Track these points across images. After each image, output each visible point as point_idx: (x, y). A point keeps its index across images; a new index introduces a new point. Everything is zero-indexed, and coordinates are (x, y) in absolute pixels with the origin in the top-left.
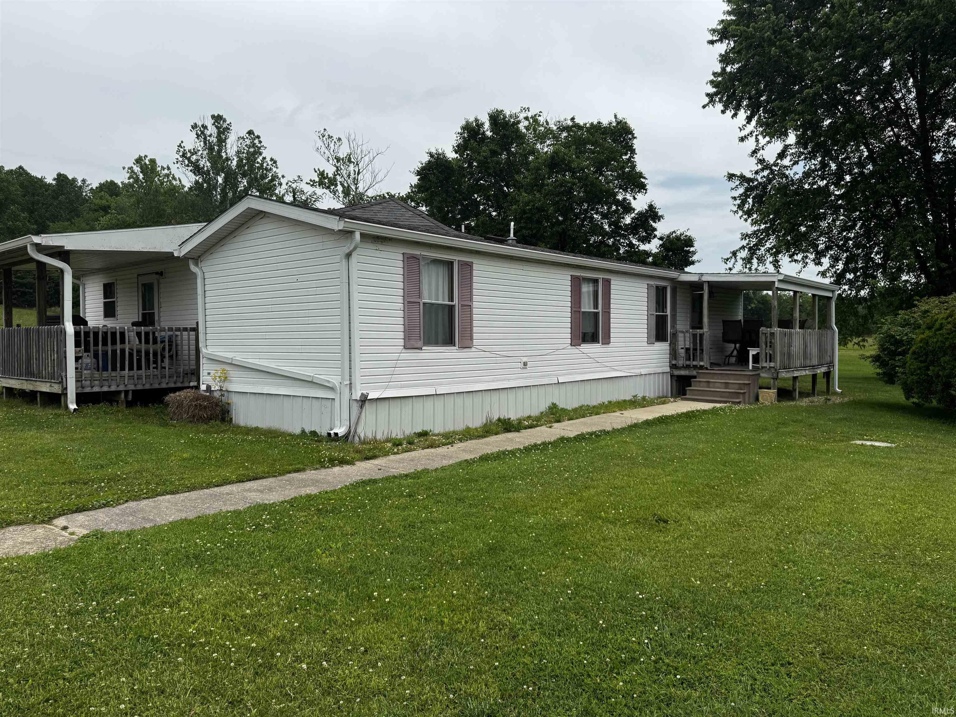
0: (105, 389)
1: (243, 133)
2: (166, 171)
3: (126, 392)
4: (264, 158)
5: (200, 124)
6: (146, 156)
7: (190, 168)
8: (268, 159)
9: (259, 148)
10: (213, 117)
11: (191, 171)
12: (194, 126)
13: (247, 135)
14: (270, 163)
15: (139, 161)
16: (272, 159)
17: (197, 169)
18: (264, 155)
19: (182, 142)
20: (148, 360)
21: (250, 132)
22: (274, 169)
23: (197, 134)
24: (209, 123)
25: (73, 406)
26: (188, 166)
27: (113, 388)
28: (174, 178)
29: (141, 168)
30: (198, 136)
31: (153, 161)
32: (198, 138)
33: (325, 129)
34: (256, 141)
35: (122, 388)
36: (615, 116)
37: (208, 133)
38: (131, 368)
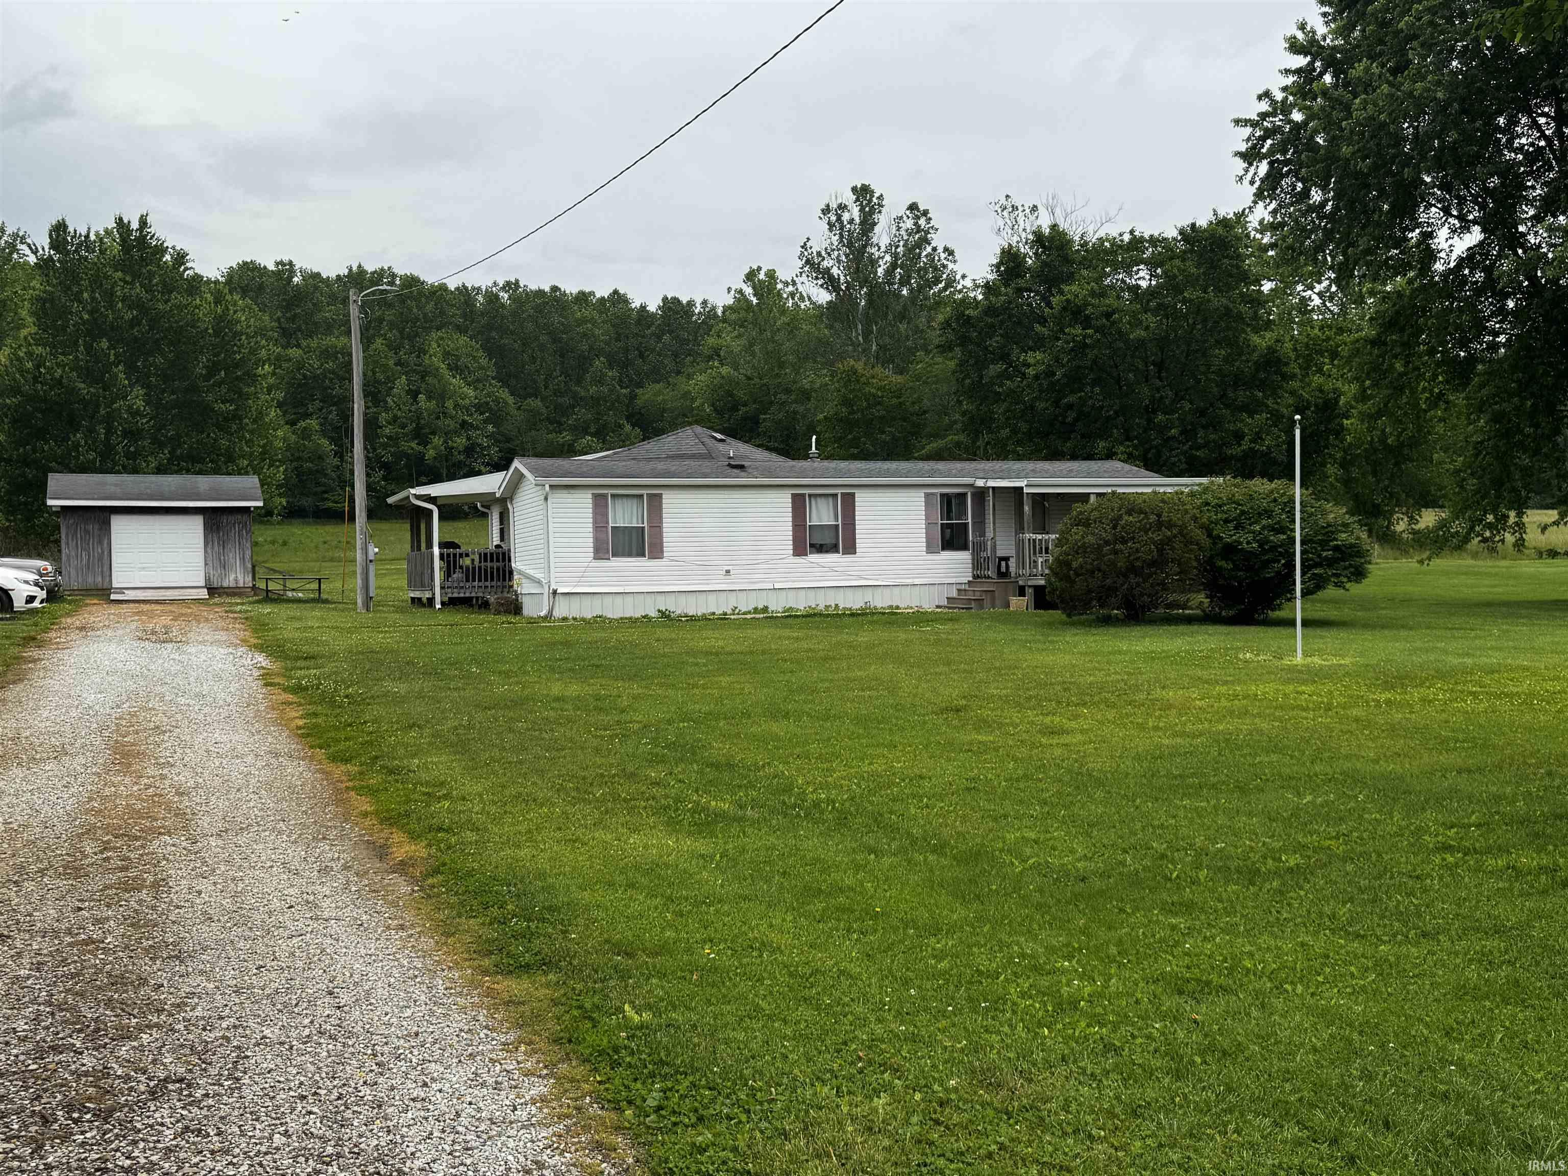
0: (462, 595)
1: (902, 210)
2: (791, 288)
3: (477, 598)
4: (934, 249)
5: (834, 205)
6: (759, 269)
7: (820, 282)
8: (940, 250)
9: (927, 232)
10: (854, 189)
11: (822, 286)
12: (826, 210)
13: (908, 212)
14: (943, 256)
15: (751, 276)
16: (946, 249)
17: (831, 283)
18: (934, 244)
19: (808, 239)
20: (492, 573)
21: (913, 207)
22: (951, 266)
23: (829, 223)
24: (849, 198)
25: (438, 606)
26: (817, 278)
27: (467, 595)
28: (802, 298)
29: (754, 288)
30: (831, 226)
31: (771, 274)
32: (831, 230)
33: (1007, 196)
34: (922, 222)
35: (473, 595)
36: (1215, 214)
37: (846, 217)
38: (480, 580)
